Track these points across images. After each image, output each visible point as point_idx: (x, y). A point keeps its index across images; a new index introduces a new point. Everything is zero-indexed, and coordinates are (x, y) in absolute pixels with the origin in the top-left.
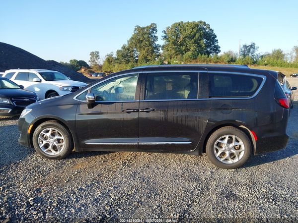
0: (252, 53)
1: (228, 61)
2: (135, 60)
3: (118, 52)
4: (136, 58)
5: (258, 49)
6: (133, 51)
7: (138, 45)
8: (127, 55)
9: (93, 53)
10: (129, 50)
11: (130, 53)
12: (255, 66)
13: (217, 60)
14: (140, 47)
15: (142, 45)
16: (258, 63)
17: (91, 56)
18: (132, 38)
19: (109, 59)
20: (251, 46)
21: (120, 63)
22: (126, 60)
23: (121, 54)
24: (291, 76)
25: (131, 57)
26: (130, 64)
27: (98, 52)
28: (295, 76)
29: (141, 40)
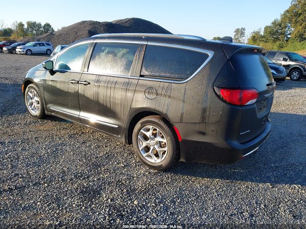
2: (287, 38)
3: (266, 28)
4: (289, 36)
6: (286, 27)
7: (293, 20)
8: (277, 31)
9: (238, 29)
10: (280, 26)
11: (282, 29)
14: (296, 22)
15: (300, 19)
17: (235, 33)
18: (287, 11)
19: (254, 37)
21: (266, 42)
22: (275, 38)
23: (269, 30)
25: (281, 34)
26: (278, 43)
27: (244, 29)
29: (299, 12)
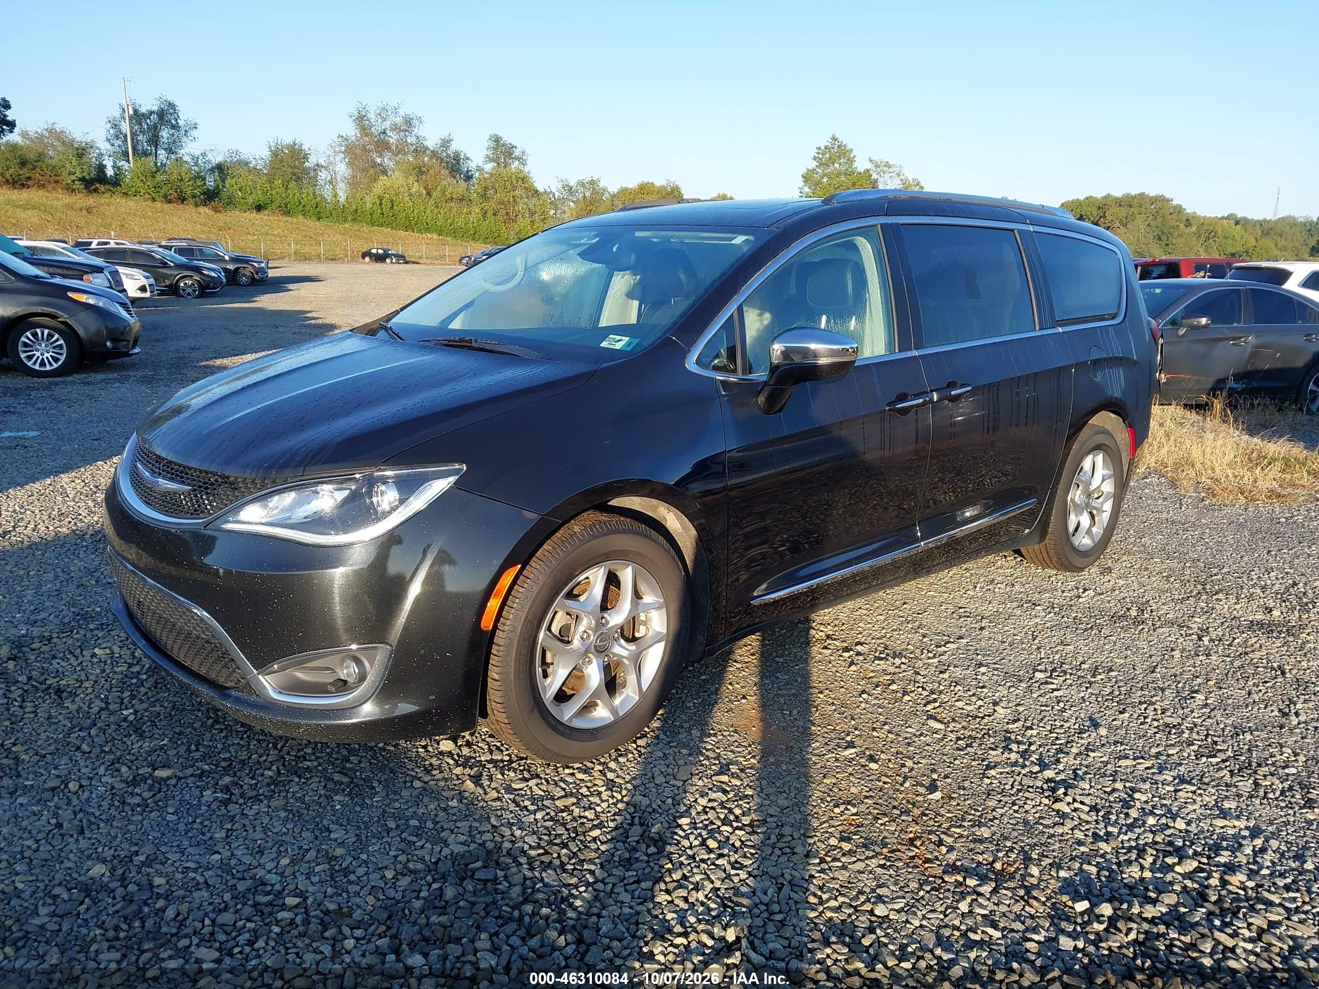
0: (170, 151)
1: (82, 180)
5: (194, 133)
12: (216, 210)
13: (25, 172)
16: (224, 195)
20: (161, 114)
24: (364, 255)
28: (380, 258)
